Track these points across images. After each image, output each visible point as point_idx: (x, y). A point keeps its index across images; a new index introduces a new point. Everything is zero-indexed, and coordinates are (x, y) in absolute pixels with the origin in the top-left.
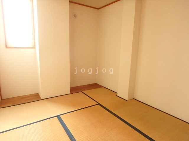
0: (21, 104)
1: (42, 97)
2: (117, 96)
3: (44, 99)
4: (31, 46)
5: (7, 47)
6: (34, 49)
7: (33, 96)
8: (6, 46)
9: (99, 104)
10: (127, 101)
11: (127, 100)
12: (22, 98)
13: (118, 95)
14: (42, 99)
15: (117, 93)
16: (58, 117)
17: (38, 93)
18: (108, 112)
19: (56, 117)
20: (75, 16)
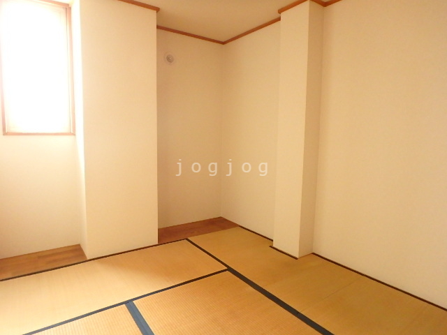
0: (35, 273)
1: (89, 256)
2: (271, 247)
3: (93, 259)
4: (65, 130)
5: (5, 134)
6: (72, 137)
7: (66, 252)
8: (4, 129)
9: (230, 269)
10: (296, 259)
11: (297, 256)
12: (39, 257)
13: (274, 246)
14: (88, 259)
15: (272, 240)
16: (129, 304)
17: (79, 245)
18: (251, 289)
19: (124, 305)
20: (169, 59)
